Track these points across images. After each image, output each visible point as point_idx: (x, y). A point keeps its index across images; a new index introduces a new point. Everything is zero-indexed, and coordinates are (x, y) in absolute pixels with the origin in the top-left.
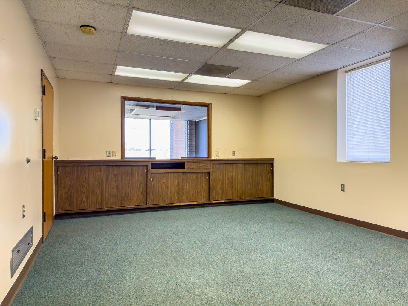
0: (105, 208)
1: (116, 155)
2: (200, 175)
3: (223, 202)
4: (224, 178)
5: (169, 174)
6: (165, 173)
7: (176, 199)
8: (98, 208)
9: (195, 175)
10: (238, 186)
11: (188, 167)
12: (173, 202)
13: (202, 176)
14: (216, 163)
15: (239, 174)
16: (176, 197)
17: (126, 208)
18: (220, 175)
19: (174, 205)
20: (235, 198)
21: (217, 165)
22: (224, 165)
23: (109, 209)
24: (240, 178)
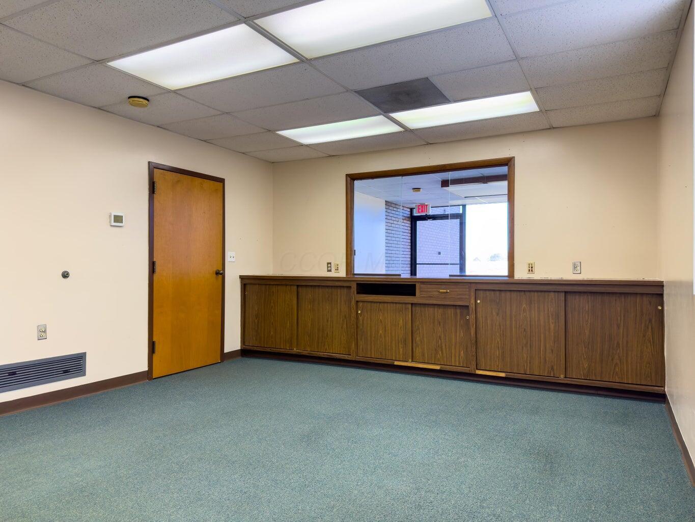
0: (295, 350)
1: (339, 269)
2: (450, 311)
3: (503, 377)
4: (508, 322)
5: (389, 305)
6: (380, 302)
7: (401, 352)
8: (284, 348)
9: (441, 310)
10: (548, 345)
11: (421, 293)
12: (396, 357)
13: (456, 314)
14: (485, 287)
15: (549, 316)
16: (401, 350)
17: (321, 354)
18: (498, 314)
19: (396, 363)
20: (537, 371)
21: (488, 293)
22: (508, 293)
23: (300, 353)
24: (552, 326)
